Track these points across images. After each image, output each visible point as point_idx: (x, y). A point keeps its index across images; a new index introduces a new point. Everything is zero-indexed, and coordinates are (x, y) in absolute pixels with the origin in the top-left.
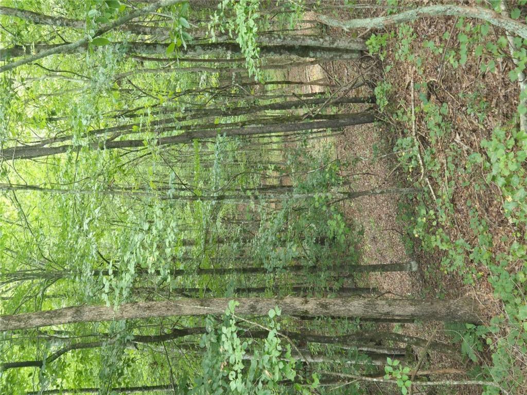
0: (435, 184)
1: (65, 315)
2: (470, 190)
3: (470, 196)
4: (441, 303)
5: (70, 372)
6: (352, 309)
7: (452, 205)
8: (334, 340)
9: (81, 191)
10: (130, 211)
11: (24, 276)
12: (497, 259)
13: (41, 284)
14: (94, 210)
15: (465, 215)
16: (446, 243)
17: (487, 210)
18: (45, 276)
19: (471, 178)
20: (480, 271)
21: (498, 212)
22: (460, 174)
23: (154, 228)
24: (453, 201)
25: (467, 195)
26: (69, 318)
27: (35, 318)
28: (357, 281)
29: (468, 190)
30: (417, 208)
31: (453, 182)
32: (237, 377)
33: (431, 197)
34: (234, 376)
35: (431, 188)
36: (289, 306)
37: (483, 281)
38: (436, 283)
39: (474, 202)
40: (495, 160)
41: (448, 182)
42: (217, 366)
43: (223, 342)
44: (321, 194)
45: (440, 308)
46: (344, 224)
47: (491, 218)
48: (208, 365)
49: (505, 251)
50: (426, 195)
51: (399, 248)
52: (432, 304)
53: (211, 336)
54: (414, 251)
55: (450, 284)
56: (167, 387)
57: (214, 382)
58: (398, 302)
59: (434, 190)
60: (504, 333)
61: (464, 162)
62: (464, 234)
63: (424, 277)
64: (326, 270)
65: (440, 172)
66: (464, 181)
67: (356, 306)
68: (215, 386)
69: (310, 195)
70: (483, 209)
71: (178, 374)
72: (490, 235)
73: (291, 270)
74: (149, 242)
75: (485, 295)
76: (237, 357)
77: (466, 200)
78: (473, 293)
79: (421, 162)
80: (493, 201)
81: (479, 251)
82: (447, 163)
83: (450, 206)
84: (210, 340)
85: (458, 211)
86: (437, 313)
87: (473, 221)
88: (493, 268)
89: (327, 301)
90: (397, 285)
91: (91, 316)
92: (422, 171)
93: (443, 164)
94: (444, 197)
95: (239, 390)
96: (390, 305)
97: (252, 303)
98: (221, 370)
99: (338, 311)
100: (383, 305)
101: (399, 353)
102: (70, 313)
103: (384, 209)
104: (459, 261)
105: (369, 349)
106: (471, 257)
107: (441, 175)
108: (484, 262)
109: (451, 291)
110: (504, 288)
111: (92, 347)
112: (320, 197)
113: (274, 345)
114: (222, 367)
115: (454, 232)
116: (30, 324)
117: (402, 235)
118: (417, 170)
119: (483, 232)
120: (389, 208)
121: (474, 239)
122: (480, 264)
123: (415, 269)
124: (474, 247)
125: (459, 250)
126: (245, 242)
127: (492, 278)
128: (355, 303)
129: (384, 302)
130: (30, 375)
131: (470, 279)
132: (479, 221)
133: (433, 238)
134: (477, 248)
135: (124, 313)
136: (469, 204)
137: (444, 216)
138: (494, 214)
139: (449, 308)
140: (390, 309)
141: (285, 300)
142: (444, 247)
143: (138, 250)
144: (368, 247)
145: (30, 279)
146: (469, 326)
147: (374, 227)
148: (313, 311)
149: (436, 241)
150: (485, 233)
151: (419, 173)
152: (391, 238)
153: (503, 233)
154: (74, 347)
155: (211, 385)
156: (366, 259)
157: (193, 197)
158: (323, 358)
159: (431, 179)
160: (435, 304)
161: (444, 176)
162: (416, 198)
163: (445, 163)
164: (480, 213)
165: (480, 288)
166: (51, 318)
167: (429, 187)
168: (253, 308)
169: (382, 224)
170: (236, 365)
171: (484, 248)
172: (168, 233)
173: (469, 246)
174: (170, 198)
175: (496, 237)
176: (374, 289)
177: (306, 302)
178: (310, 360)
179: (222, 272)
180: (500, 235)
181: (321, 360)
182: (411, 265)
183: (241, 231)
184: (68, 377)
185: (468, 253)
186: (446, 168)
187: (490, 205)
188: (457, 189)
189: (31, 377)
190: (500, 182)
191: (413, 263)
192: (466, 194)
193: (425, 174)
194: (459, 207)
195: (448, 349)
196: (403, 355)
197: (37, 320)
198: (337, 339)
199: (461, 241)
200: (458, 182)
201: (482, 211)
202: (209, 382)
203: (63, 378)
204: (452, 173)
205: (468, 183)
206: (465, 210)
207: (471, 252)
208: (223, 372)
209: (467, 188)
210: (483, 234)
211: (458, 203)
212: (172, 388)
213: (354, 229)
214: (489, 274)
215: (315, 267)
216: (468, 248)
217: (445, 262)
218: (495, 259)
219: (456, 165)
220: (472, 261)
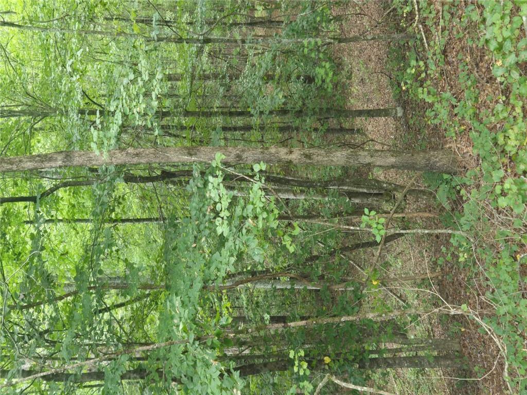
0: (427, 31)
1: (56, 160)
2: (462, 42)
3: (462, 48)
4: (422, 155)
5: (64, 205)
6: (335, 159)
7: (443, 56)
8: (316, 185)
9: (61, 29)
10: (113, 43)
11: (9, 113)
12: (480, 116)
13: (28, 122)
14: (76, 52)
15: (455, 67)
16: (433, 96)
17: (477, 65)
18: (31, 114)
19: (466, 29)
20: (463, 124)
21: (488, 68)
22: (455, 24)
23: (139, 79)
24: (444, 52)
25: (459, 48)
26: (60, 163)
27: (27, 162)
28: (342, 121)
29: (460, 42)
30: (408, 53)
31: (447, 32)
32: (223, 223)
33: (423, 44)
34: (220, 222)
35: (424, 36)
36: (274, 156)
37: (465, 134)
38: (419, 129)
39: (465, 55)
40: (490, 23)
41: (442, 31)
42: (203, 209)
43: (210, 190)
44: (311, 39)
45: (420, 159)
46: (332, 73)
47: (480, 73)
48: (195, 208)
49: (489, 108)
50: (418, 42)
51: (387, 91)
52: (412, 155)
53: (198, 182)
54: (401, 95)
55: (432, 133)
56: (157, 219)
57: (201, 223)
58: (380, 153)
59: (427, 38)
60: (478, 186)
61: (460, 12)
62: (452, 87)
63: (408, 123)
64: (312, 115)
65: (435, 20)
66: (458, 32)
67: (340, 157)
68: (202, 227)
69: (299, 40)
70: (473, 64)
71: (167, 208)
72: (477, 90)
73: (277, 115)
74: (135, 93)
75: (464, 148)
76: (223, 206)
77: (458, 52)
78: (453, 145)
79: (416, 7)
80: (484, 56)
81: (464, 106)
82: (443, 11)
83: (441, 57)
84: (196, 186)
85: (448, 63)
86: (416, 164)
87: (462, 75)
88: (475, 125)
89: (311, 152)
90: (381, 127)
91: (81, 161)
92: (417, 18)
93: (438, 12)
94: (436, 48)
95: (225, 235)
96: (372, 157)
97: (238, 152)
98: (208, 213)
99: (321, 161)
100: (365, 156)
101: (378, 192)
102: (60, 157)
103: (375, 50)
104: (444, 113)
105: (350, 188)
106: (456, 111)
107: (435, 23)
108: (467, 118)
109: (433, 140)
110: (483, 146)
111: (83, 185)
112: (309, 43)
113: (258, 196)
114: (209, 210)
115: (442, 83)
116: (22, 167)
117: (391, 79)
118: (411, 14)
119: (470, 87)
120: (379, 50)
121: (461, 93)
122: (463, 118)
123: (400, 114)
124: (459, 101)
125: (445, 104)
126: (231, 79)
127: (473, 134)
128: (339, 154)
129: (366, 153)
130: (25, 207)
131: (451, 133)
132: (468, 75)
133: (420, 90)
134: (462, 102)
135: (114, 160)
136: (460, 57)
137: (433, 68)
138: (484, 70)
139: (429, 160)
140: (372, 160)
141: (270, 150)
142: (429, 100)
143: (124, 101)
144: (356, 89)
145: (16, 116)
146: (446, 176)
147: (363, 69)
148: (297, 161)
149: (422, 94)
150: (472, 89)
151: (413, 19)
152: (379, 81)
153: (490, 90)
154: (65, 185)
155: (198, 226)
156: (352, 101)
157: (179, 39)
158: (305, 196)
159: (425, 26)
160: (416, 155)
161: (439, 25)
162: (408, 43)
163: (441, 11)
164: (470, 67)
165: (461, 141)
166: (42, 162)
167: (421, 34)
168: (239, 157)
169: (372, 65)
170: (223, 212)
171: (469, 103)
172: (154, 85)
173: (455, 100)
174: (154, 40)
175: (482, 93)
176: (358, 130)
177: (291, 152)
178: (292, 197)
179: (209, 115)
180: (486, 92)
181: (303, 197)
182: (396, 111)
183: (227, 67)
184: (62, 210)
185: (454, 107)
186: (441, 17)
187: (481, 61)
188: (450, 39)
189: (27, 210)
190: (493, 45)
191: (399, 109)
192: (458, 46)
193: (419, 21)
194: (450, 59)
195: (424, 195)
196: (381, 194)
197: (29, 163)
198: (319, 184)
199: (448, 95)
200: (451, 32)
201: (472, 66)
202: (197, 223)
203: (57, 210)
204: (447, 23)
205: (461, 35)
206: (455, 63)
207: (456, 106)
208: (210, 215)
209: (460, 40)
210: (469, 89)
211: (449, 54)
212: (161, 220)
213: (343, 69)
214: (471, 129)
215: (301, 111)
216: (454, 102)
217: (430, 113)
218: (479, 115)
219: (452, 14)
220: (456, 115)
